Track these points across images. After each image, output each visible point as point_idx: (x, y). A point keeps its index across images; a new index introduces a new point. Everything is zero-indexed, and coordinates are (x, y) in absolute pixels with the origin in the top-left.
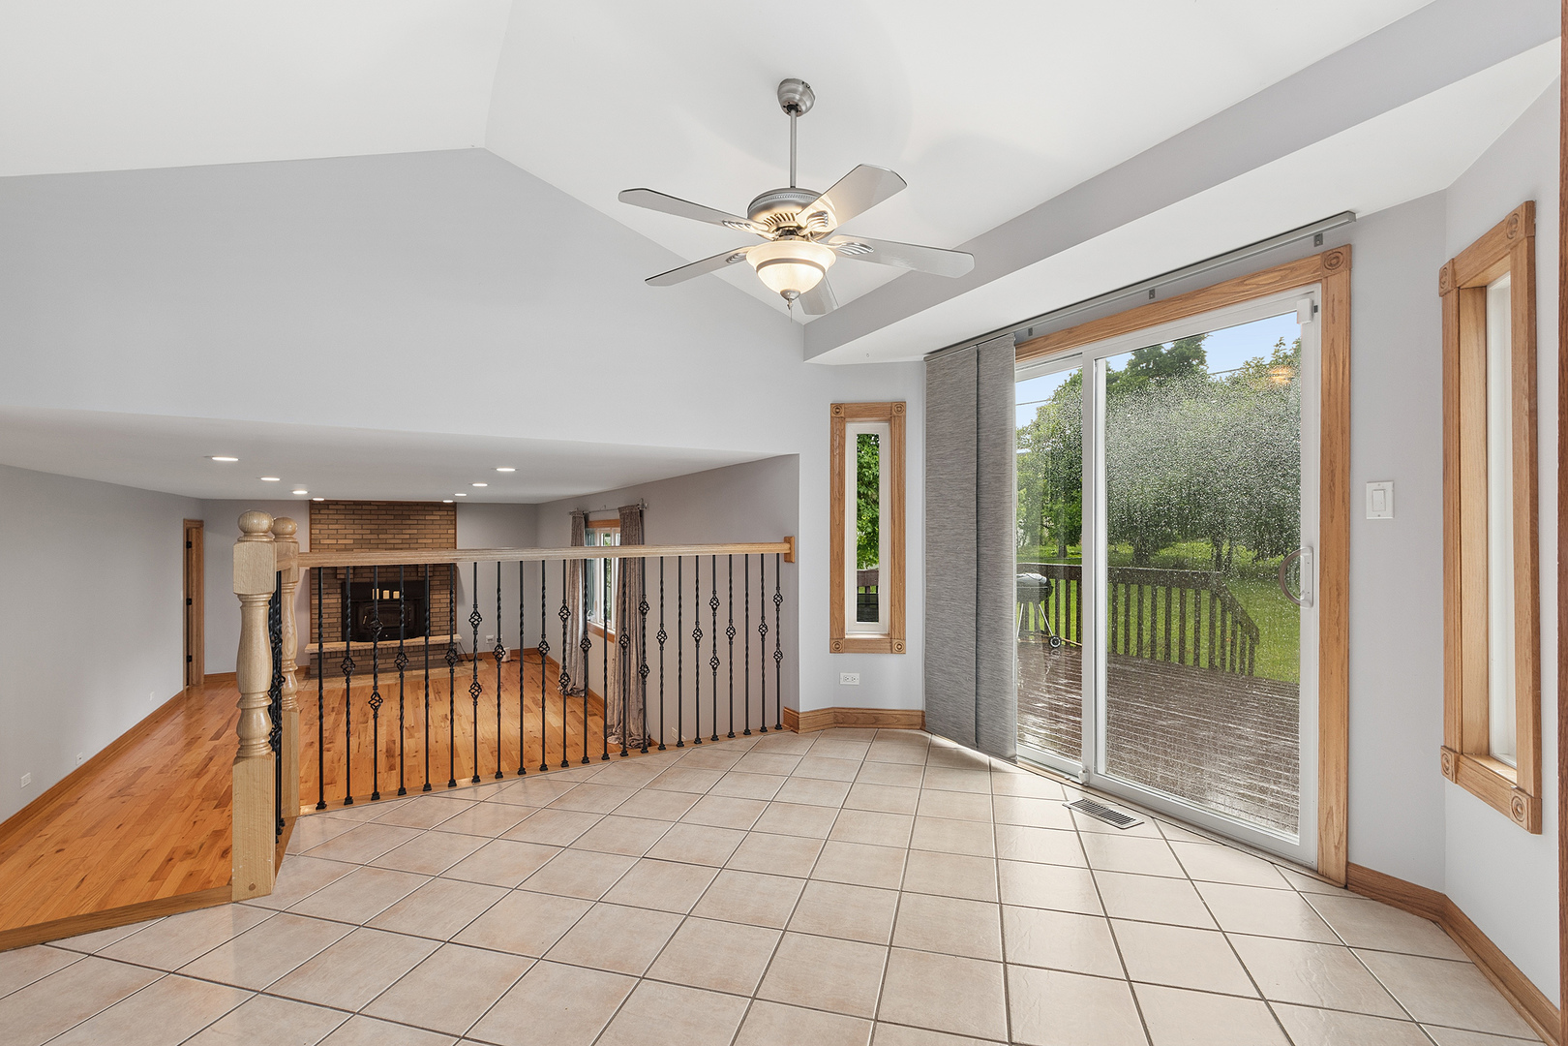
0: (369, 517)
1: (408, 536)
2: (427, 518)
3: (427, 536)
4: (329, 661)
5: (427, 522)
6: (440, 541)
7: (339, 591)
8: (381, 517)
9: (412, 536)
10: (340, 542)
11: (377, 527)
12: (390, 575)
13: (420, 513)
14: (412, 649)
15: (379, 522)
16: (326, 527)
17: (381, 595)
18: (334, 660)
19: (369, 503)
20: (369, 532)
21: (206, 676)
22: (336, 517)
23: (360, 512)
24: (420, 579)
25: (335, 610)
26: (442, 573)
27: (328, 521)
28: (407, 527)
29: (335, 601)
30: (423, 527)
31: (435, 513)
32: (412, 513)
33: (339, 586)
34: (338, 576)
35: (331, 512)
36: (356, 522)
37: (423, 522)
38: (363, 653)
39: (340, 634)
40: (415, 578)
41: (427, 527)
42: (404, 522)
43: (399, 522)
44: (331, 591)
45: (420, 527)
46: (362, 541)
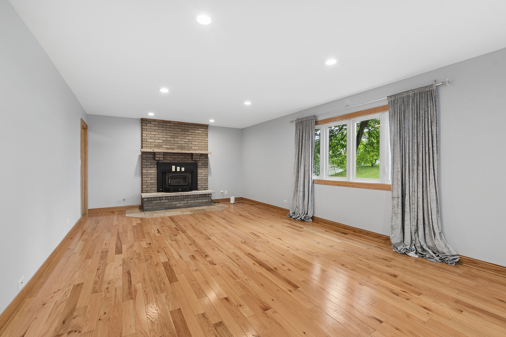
0: (170, 129)
1: (187, 140)
2: (196, 131)
3: (196, 141)
4: (154, 202)
5: (196, 134)
6: (202, 143)
7: (156, 166)
8: (175, 130)
9: (189, 140)
10: (156, 141)
11: (173, 135)
12: (179, 159)
13: (193, 129)
14: (192, 197)
15: (174, 132)
16: (149, 133)
17: (176, 169)
18: (155, 202)
19: (170, 122)
20: (170, 137)
21: (89, 210)
22: (155, 128)
23: (165, 126)
24: (193, 162)
25: (154, 176)
26: (203, 160)
27: (151, 130)
28: (187, 135)
29: (154, 171)
30: (194, 136)
31: (200, 129)
32: (189, 128)
33: (155, 164)
34: (156, 159)
35: (152, 125)
36: (164, 131)
37: (194, 134)
38: (169, 198)
39: (156, 189)
40: (191, 162)
41: (196, 136)
42: (186, 133)
43: (183, 133)
44: (151, 166)
45: (193, 136)
46: (166, 142)
